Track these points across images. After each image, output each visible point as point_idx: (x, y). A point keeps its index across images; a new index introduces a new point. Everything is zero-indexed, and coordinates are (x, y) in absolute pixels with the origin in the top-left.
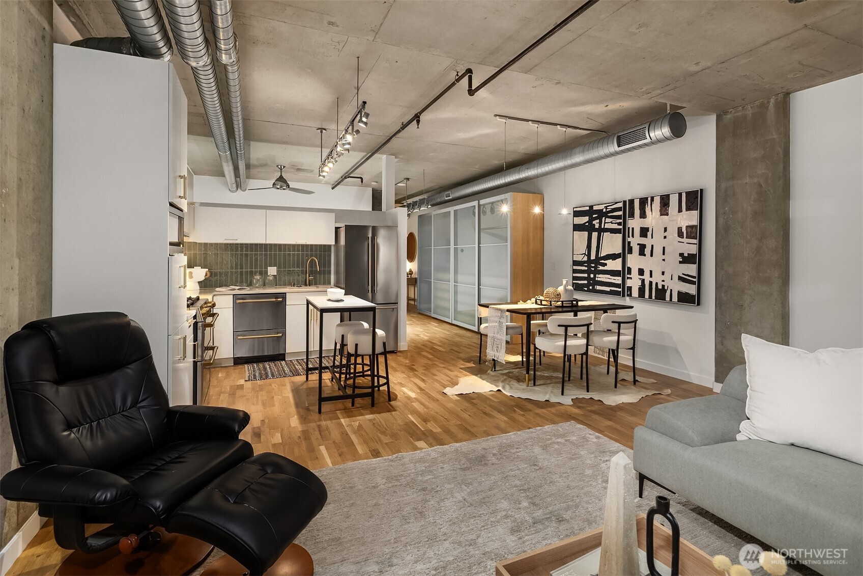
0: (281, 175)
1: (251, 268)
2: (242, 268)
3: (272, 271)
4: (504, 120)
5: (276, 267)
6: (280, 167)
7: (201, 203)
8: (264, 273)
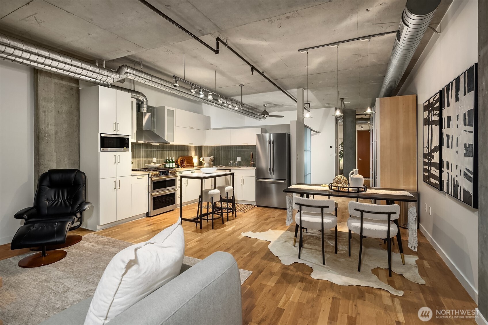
0: (265, 110)
1: (231, 157)
2: (227, 157)
3: (239, 159)
4: (306, 52)
5: (240, 157)
6: (264, 105)
7: (213, 128)
8: (235, 160)
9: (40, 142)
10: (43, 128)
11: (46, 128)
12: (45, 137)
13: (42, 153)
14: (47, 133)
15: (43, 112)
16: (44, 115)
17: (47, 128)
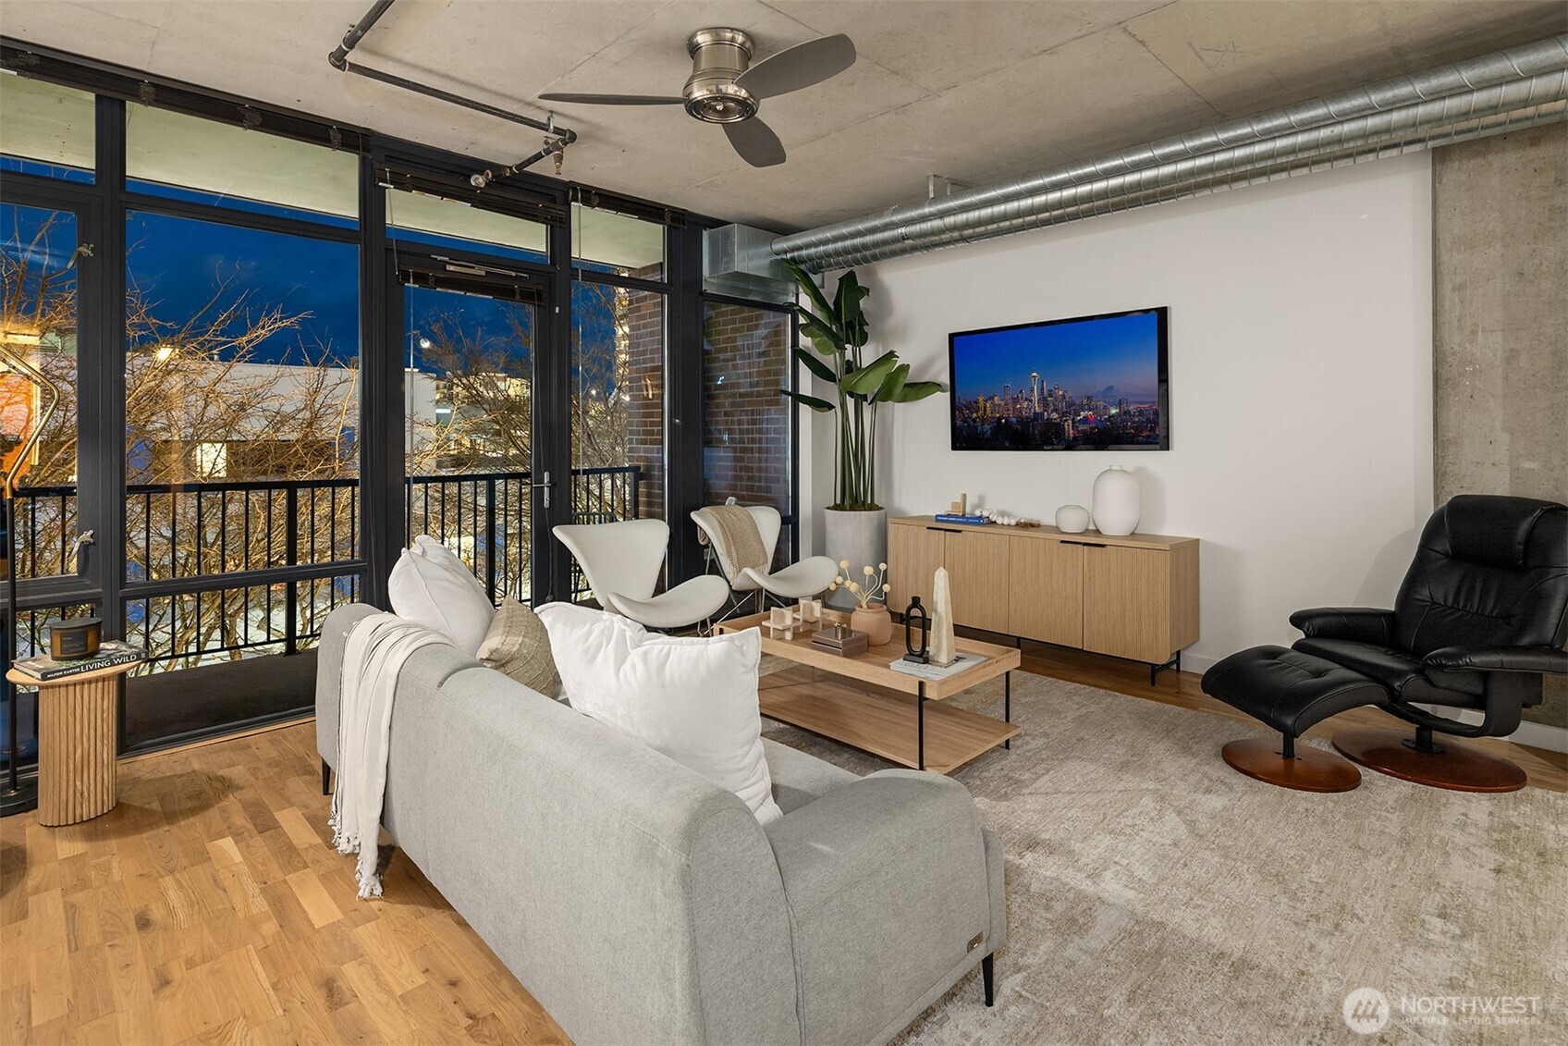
9: (1441, 398)
10: (1456, 348)
11: (1468, 346)
12: (1461, 378)
13: (1450, 435)
14: (1470, 362)
15: (1454, 289)
16: (1457, 299)
17: (1471, 344)
